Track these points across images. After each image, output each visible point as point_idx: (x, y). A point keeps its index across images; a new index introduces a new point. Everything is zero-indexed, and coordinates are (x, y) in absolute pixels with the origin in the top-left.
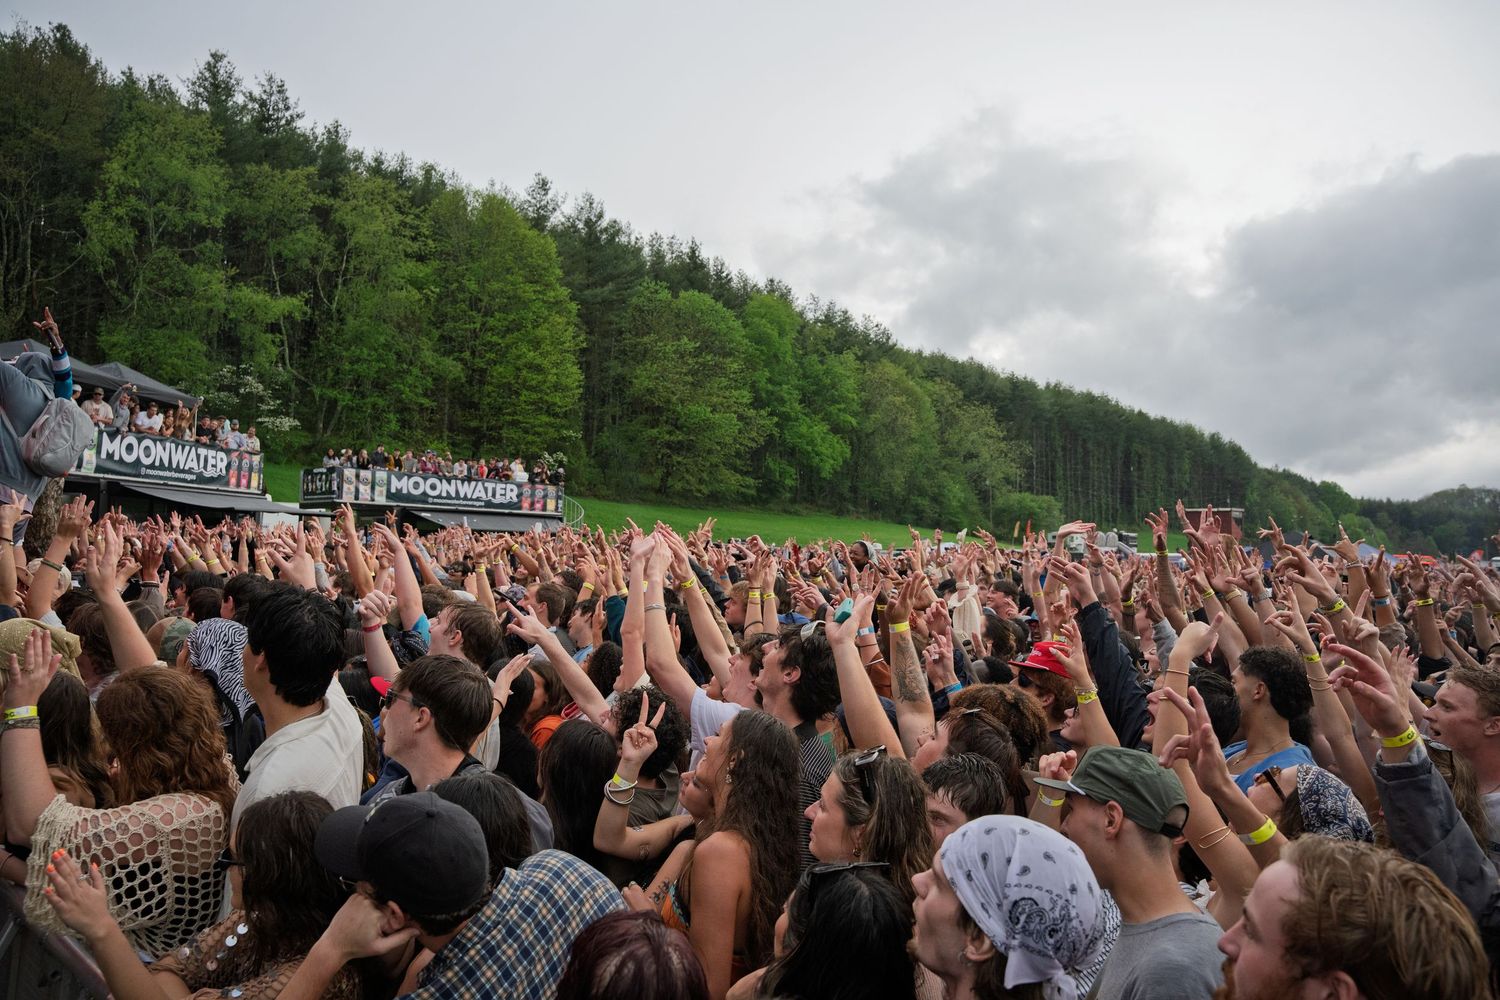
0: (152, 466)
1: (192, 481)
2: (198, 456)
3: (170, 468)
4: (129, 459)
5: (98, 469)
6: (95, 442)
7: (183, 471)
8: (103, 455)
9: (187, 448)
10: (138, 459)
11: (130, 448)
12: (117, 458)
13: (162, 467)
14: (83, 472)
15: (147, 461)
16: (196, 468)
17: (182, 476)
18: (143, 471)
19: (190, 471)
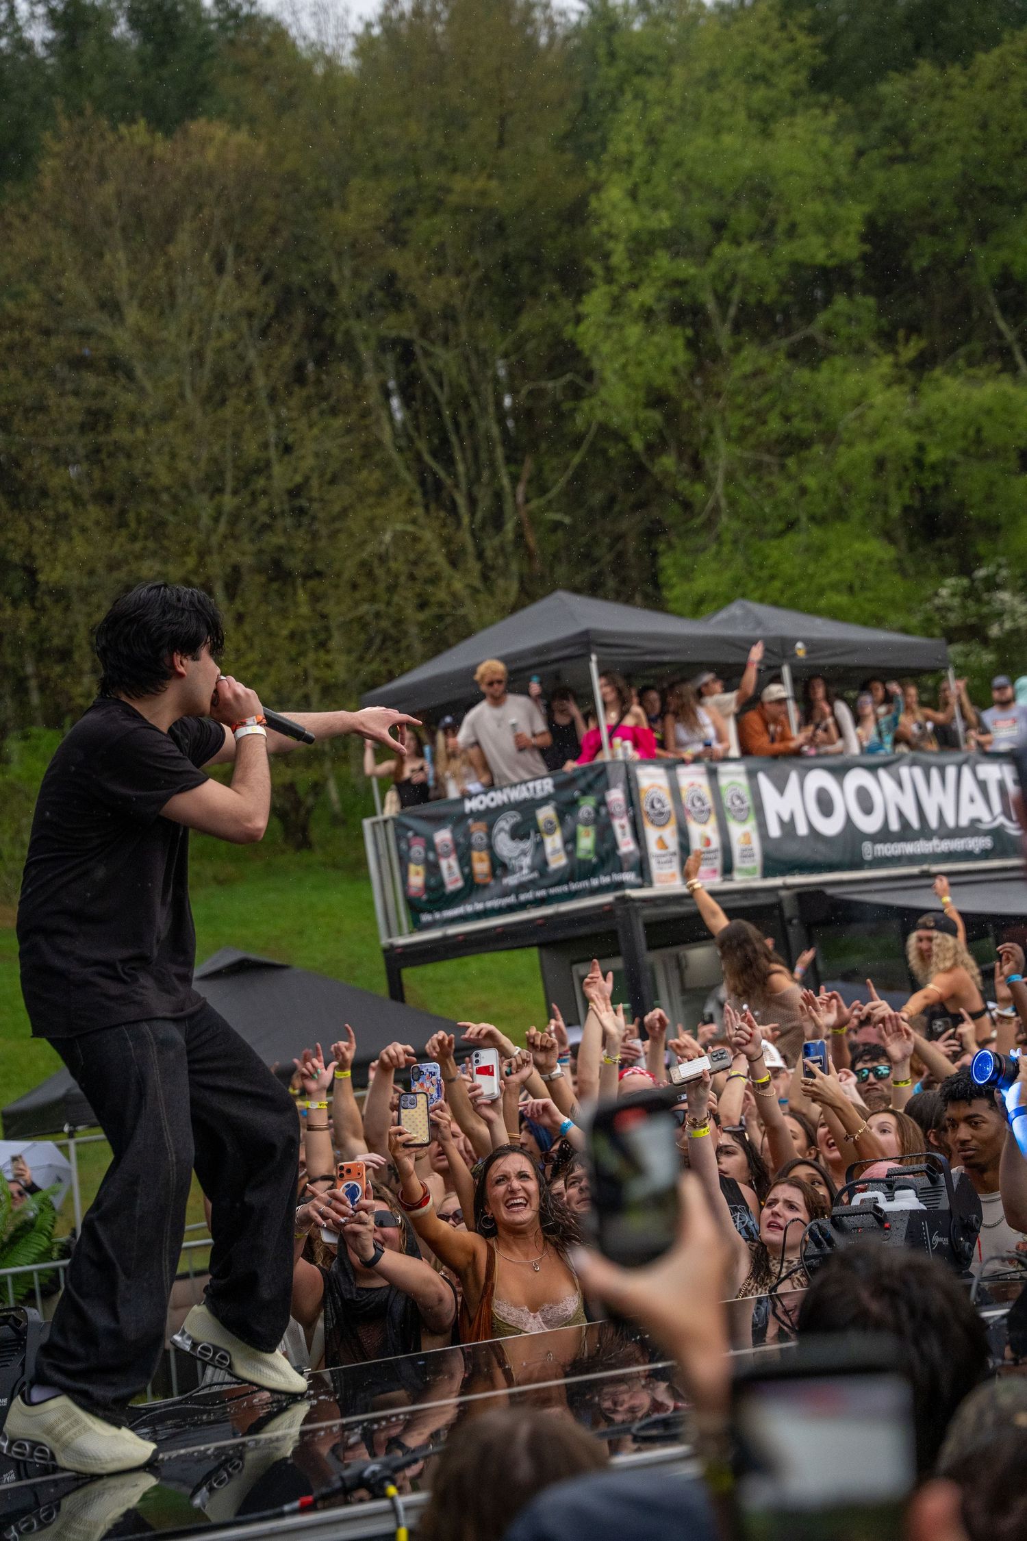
0: (884, 835)
1: (986, 854)
2: (982, 786)
3: (925, 832)
4: (831, 827)
5: (771, 866)
6: (748, 802)
7: (958, 833)
8: (775, 831)
9: (951, 772)
10: (849, 819)
11: (825, 804)
12: (802, 830)
13: (906, 833)
14: (740, 881)
15: (870, 824)
16: (986, 817)
17: (958, 845)
18: (868, 850)
19: (973, 829)
